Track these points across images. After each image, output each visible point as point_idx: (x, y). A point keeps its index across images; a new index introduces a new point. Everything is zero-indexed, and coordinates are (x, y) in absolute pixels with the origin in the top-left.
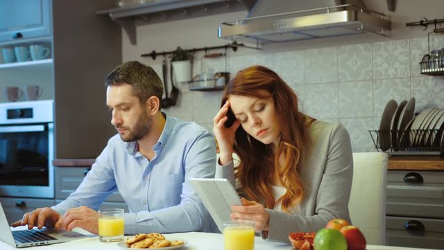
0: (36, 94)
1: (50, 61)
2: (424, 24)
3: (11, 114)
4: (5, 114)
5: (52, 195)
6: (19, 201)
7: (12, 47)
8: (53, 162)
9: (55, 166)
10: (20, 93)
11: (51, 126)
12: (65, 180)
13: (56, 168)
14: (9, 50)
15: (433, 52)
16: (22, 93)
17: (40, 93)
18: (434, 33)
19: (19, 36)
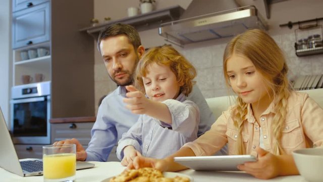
0: (40, 79)
1: (49, 57)
2: (290, 25)
3: (25, 91)
4: (21, 92)
5: (49, 142)
6: (28, 147)
7: (26, 51)
8: (50, 120)
9: (51, 123)
10: (31, 79)
11: (49, 98)
12: (58, 132)
13: (52, 125)
14: (25, 53)
15: (301, 41)
16: (32, 79)
17: (43, 78)
18: (299, 30)
19: (31, 43)
